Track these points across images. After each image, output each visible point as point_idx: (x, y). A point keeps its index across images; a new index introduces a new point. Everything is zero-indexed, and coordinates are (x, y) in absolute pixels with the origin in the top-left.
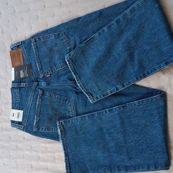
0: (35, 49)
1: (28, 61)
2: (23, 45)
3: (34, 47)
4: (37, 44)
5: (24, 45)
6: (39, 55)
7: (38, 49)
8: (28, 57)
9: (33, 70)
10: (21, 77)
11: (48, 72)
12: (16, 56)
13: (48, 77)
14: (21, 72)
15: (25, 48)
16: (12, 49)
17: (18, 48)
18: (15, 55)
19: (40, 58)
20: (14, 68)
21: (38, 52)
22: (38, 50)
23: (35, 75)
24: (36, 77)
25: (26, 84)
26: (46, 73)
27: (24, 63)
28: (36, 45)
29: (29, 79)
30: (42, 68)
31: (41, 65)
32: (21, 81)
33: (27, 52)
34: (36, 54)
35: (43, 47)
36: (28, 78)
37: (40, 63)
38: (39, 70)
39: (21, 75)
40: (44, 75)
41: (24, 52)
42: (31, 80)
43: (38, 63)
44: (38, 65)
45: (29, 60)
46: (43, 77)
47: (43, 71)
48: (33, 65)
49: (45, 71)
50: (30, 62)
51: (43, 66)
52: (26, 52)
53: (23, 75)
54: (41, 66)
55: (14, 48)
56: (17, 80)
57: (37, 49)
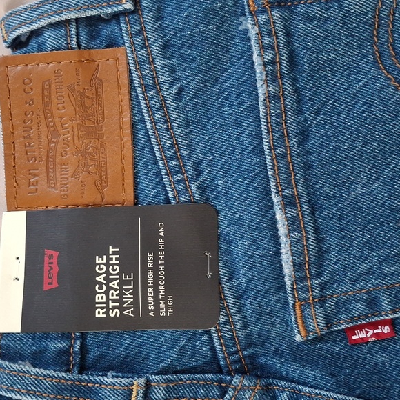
0: (272, 77)
1: (179, 169)
2: (147, 17)
3: (269, 56)
4: (300, 27)
5: (159, 18)
6: (304, 134)
7: (303, 77)
8: (189, 136)
9: (230, 263)
10: (100, 313)
11: (372, 304)
12: (65, 110)
13: (364, 342)
14: (107, 265)
15: (165, 47)
16: (17, 44)
17: (92, 37)
18: (46, 104)
19: (308, 166)
20: (22, 215)
21: (299, 101)
22: (297, 91)
23: (240, 310)
24: (244, 326)
25: (148, 387)
26: (360, 306)
27: (144, 183)
28: (288, 34)
29: (175, 341)
30: (321, 253)
31: (316, 230)
32: (93, 353)
33: (179, 95)
34: (277, 124)
35: (349, 70)
36: (168, 334)
37: (313, 208)
38: (288, 268)
39: (100, 298)
40: (329, 322)
41: (156, 85)
42: (195, 353)
43: (289, 203)
44: (293, 223)
45: (198, 172)
46: (319, 339)
47: (323, 287)
48: (237, 222)
49: (345, 287)
50: (202, 189)
51: (331, 242)
52: (168, 92)
53: (121, 300)
54: (319, 241)
55: (49, 38)
56: (46, 336)
57: (294, 80)
